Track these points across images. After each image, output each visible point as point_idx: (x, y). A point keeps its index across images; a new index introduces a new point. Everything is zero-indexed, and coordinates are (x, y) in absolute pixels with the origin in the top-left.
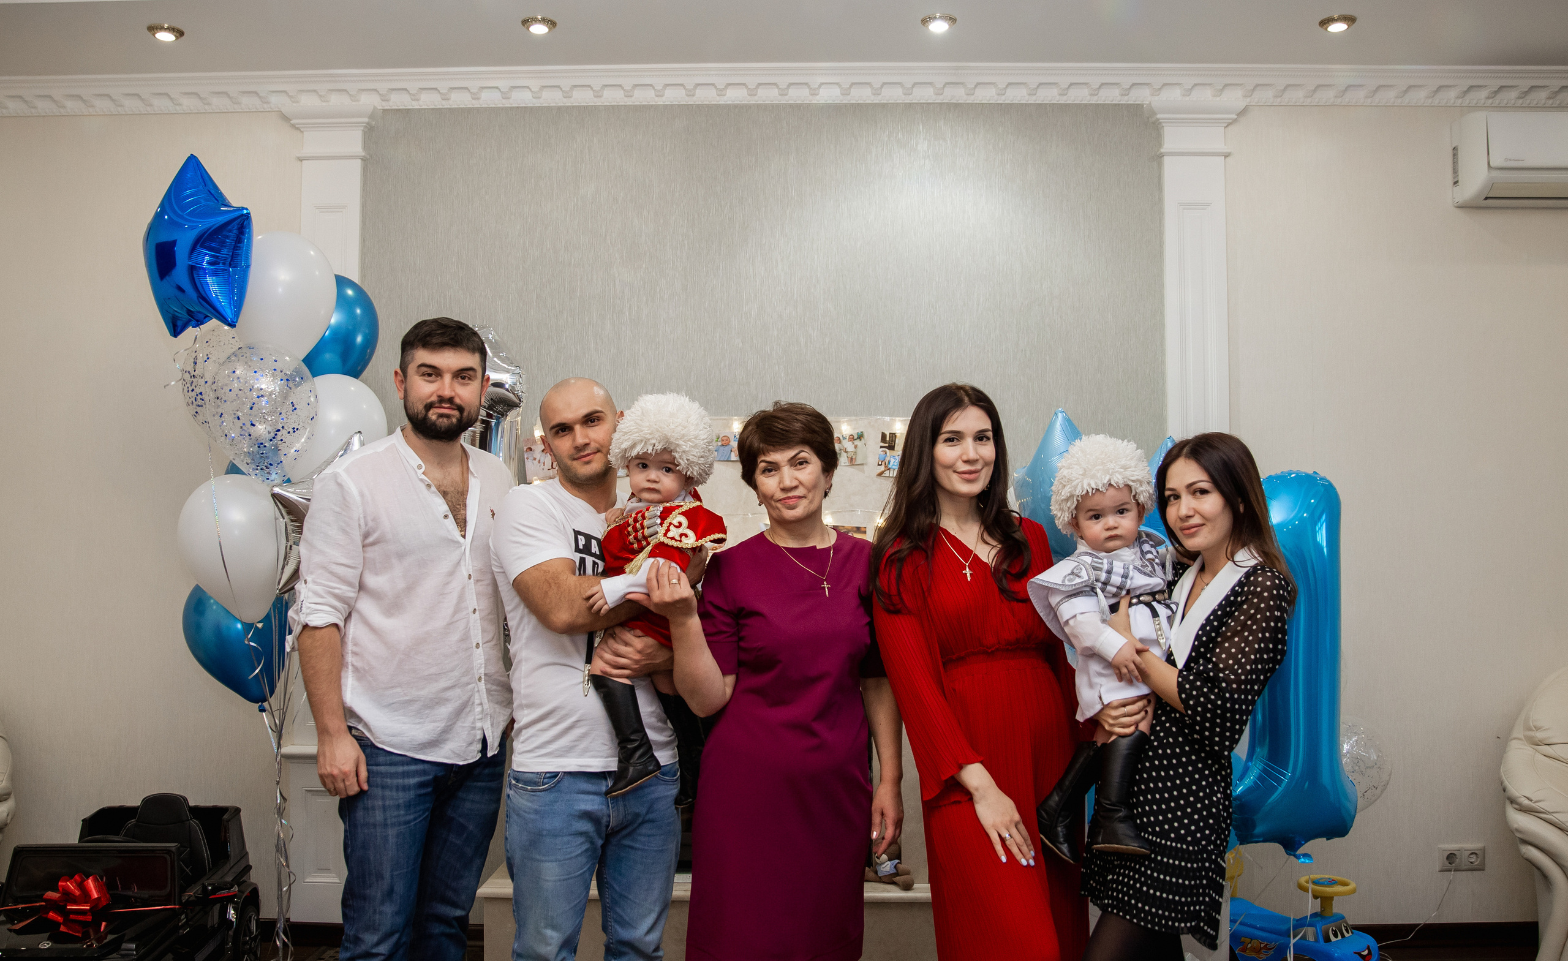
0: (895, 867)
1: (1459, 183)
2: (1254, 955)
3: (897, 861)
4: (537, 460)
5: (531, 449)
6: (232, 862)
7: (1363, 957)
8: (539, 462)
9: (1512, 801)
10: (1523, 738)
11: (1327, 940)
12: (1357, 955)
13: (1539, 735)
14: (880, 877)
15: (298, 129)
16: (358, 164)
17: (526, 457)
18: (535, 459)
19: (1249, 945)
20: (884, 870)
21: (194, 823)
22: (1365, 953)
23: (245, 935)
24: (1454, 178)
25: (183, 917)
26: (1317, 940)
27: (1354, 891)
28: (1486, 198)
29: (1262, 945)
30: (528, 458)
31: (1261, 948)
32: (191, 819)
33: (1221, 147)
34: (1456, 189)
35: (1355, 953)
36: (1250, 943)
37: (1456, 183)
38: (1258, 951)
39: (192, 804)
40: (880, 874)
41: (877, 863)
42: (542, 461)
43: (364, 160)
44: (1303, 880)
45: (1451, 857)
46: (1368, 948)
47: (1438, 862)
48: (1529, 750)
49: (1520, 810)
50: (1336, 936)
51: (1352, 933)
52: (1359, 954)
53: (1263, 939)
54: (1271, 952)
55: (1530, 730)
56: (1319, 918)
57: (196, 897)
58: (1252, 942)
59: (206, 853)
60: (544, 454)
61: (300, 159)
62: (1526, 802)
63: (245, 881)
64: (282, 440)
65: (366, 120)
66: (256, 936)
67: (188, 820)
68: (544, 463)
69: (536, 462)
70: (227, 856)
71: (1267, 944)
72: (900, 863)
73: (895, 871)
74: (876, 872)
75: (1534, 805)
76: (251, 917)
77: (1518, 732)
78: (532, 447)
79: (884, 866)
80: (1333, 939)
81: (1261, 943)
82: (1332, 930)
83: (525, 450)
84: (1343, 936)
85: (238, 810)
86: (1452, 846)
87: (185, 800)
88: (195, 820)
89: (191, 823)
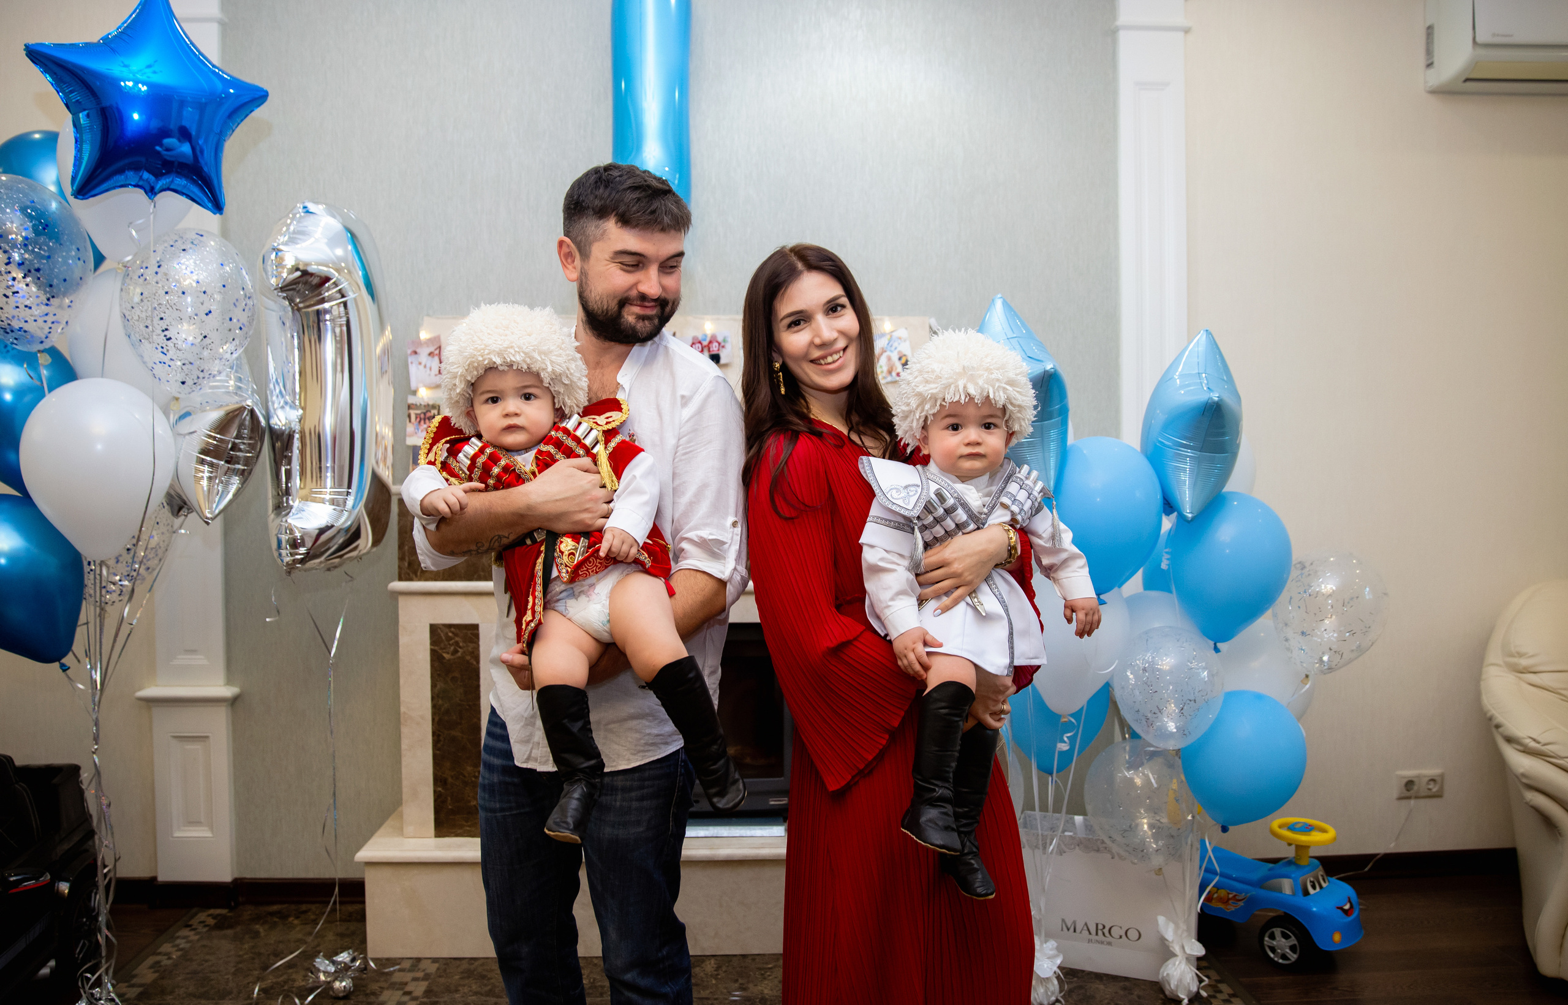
1: (1436, 64)
2: (1221, 906)
4: (423, 364)
5: (415, 353)
6: (61, 834)
7: (1346, 912)
8: (425, 366)
9: (1509, 740)
10: (1501, 662)
11: (1306, 893)
12: (1339, 911)
13: (1524, 662)
16: (215, 28)
17: (410, 361)
18: (420, 364)
19: (1215, 896)
21: (21, 786)
22: (1347, 907)
24: (1428, 60)
26: (1294, 894)
27: (1335, 839)
28: (1467, 80)
29: (1231, 896)
30: (412, 363)
31: (1229, 899)
32: (18, 782)
33: (1180, 20)
34: (1431, 71)
35: (1338, 908)
36: (1217, 892)
37: (1430, 65)
38: (1226, 901)
39: (19, 762)
42: (428, 366)
43: (222, 24)
44: (1275, 825)
45: (1409, 784)
46: (1350, 901)
47: (1395, 790)
48: (1511, 678)
49: (1524, 752)
50: (1314, 887)
51: (1329, 881)
52: (1341, 908)
53: (1232, 889)
54: (1241, 904)
55: (1512, 656)
56: (1292, 868)
58: (1219, 891)
59: (34, 819)
60: (430, 358)
62: (1533, 744)
67: (14, 784)
68: (431, 369)
69: (421, 367)
71: (1235, 896)
75: (1544, 748)
77: (1494, 655)
78: (418, 351)
80: (1311, 891)
81: (1229, 894)
82: (1311, 882)
83: (409, 352)
84: (1321, 887)
86: (1410, 773)
87: (10, 760)
88: (21, 783)
89: (16, 786)
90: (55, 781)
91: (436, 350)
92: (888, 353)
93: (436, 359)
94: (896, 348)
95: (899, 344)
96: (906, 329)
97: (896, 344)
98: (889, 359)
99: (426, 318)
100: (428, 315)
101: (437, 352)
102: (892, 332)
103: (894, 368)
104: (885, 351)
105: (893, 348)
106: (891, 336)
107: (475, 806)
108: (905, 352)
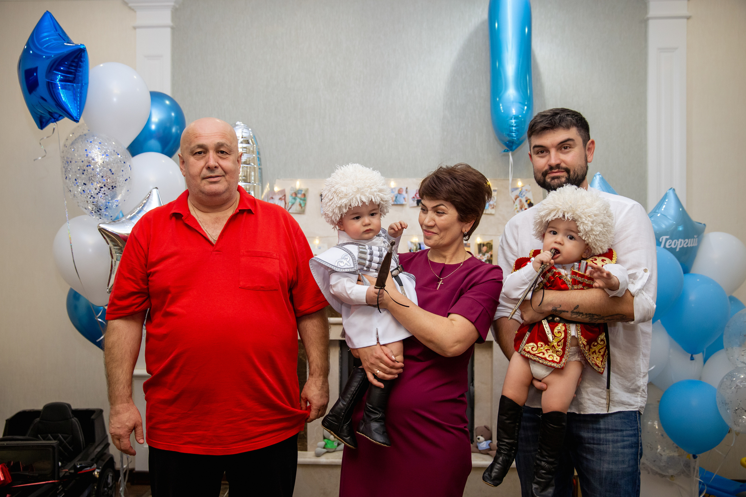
0: (489, 445)
3: (490, 441)
5: (272, 198)
6: (96, 444)
14: (480, 451)
15: (133, 10)
16: (168, 31)
20: (482, 446)
21: (75, 420)
23: (104, 487)
25: (60, 487)
32: (73, 418)
33: (685, 12)
39: (74, 407)
40: (480, 449)
41: (477, 442)
43: (173, 28)
57: (70, 473)
59: (81, 437)
60: (280, 201)
61: (135, 28)
63: (105, 454)
64: (105, 194)
65: (172, 4)
66: (112, 486)
67: (71, 418)
70: (93, 441)
72: (492, 442)
73: (488, 447)
74: (477, 447)
76: (108, 475)
78: (274, 197)
79: (482, 444)
85: (101, 411)
87: (69, 406)
88: (75, 418)
89: (73, 419)
90: (93, 417)
91: (283, 196)
92: (520, 198)
93: (283, 202)
94: (524, 195)
95: (526, 193)
96: (530, 185)
97: (524, 193)
98: (521, 201)
99: (277, 180)
100: (278, 178)
101: (283, 198)
102: (522, 187)
103: (523, 206)
104: (518, 197)
105: (523, 195)
106: (522, 189)
107: (303, 435)
108: (529, 198)
